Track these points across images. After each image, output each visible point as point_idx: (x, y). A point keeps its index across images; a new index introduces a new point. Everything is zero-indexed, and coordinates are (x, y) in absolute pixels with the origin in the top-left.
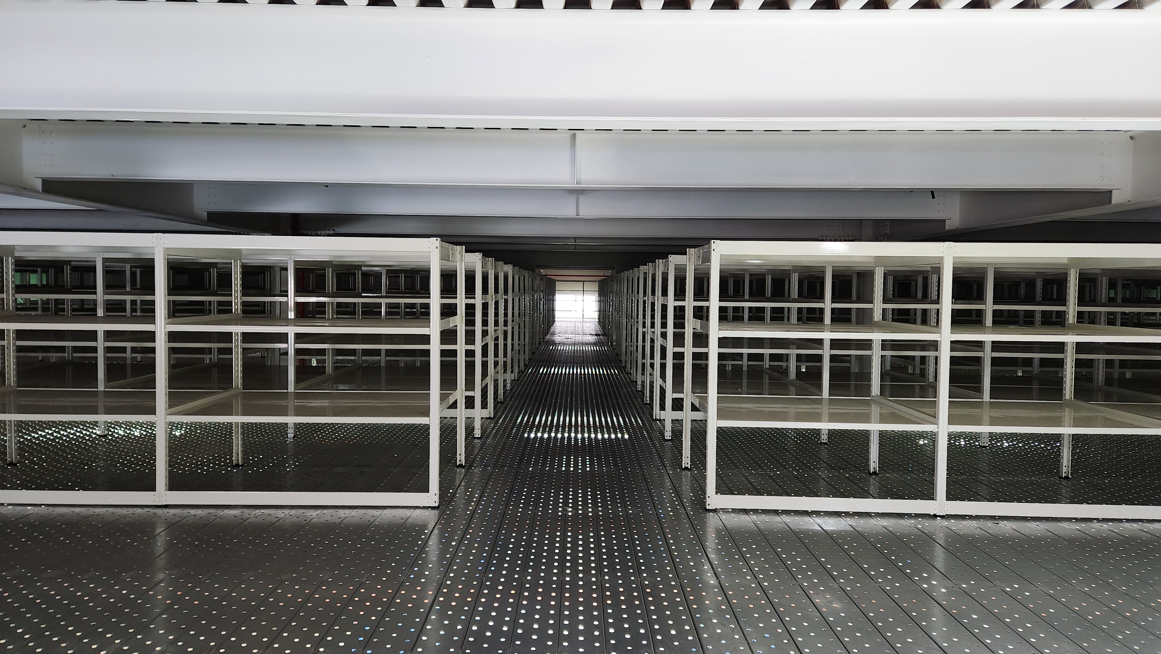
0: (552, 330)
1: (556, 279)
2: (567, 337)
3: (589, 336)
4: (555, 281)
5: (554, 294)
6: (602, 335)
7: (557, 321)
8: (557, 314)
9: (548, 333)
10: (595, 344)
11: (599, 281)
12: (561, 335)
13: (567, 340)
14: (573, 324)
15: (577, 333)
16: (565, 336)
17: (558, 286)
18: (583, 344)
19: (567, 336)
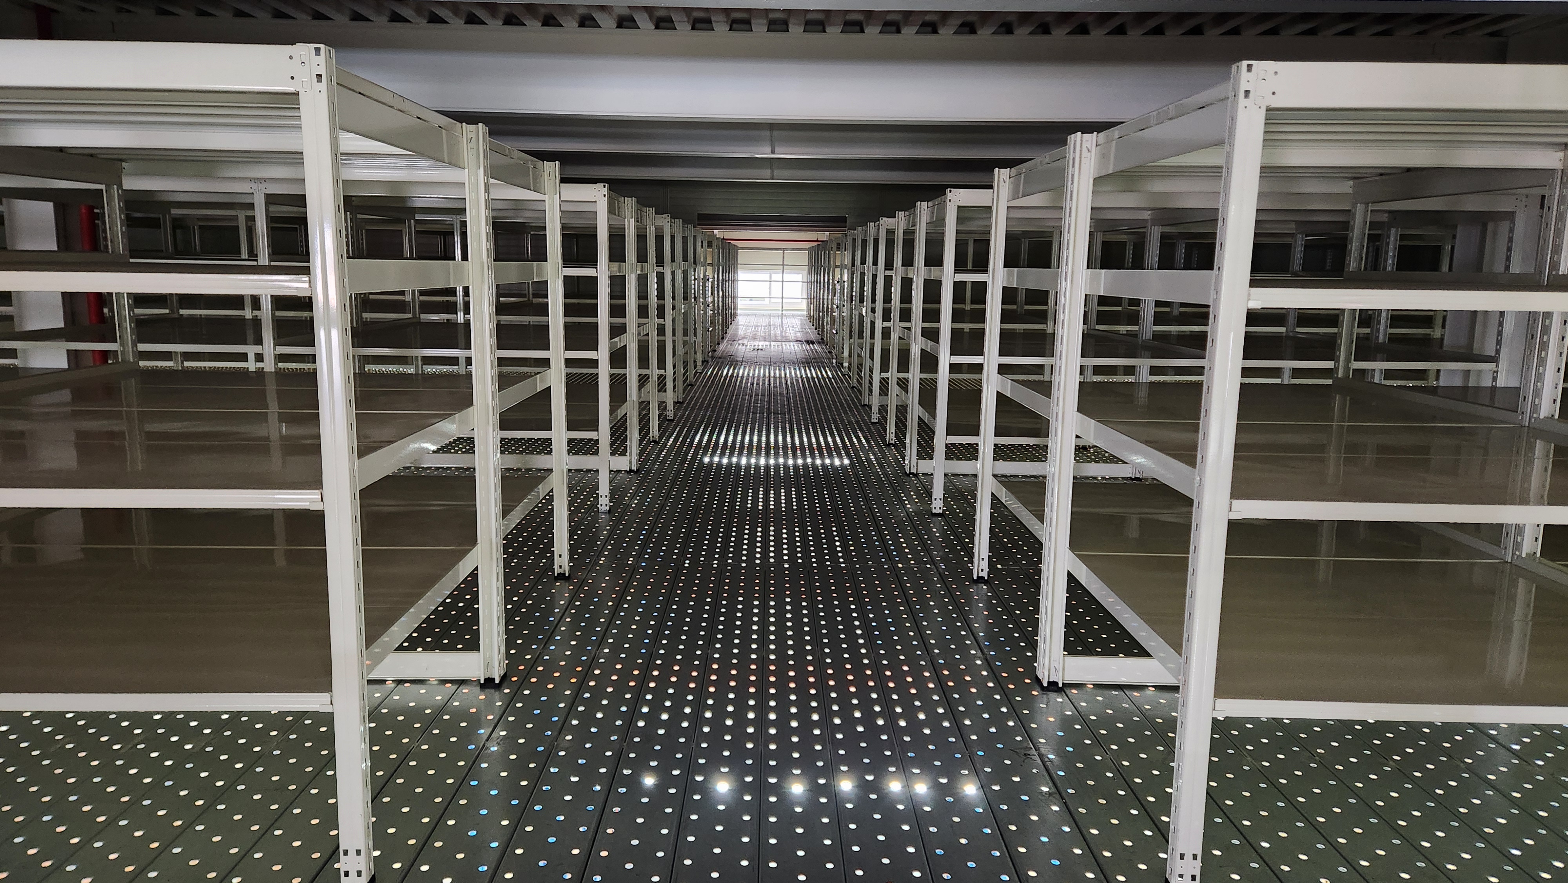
0: (730, 331)
1: (740, 246)
2: (756, 347)
3: (795, 343)
4: (736, 248)
5: (735, 270)
6: (819, 343)
7: (741, 315)
8: (741, 304)
9: (723, 338)
10: (807, 362)
11: (810, 250)
12: (745, 342)
13: (755, 353)
14: (764, 321)
15: (774, 339)
16: (753, 343)
17: (743, 256)
18: (783, 362)
19: (757, 343)
